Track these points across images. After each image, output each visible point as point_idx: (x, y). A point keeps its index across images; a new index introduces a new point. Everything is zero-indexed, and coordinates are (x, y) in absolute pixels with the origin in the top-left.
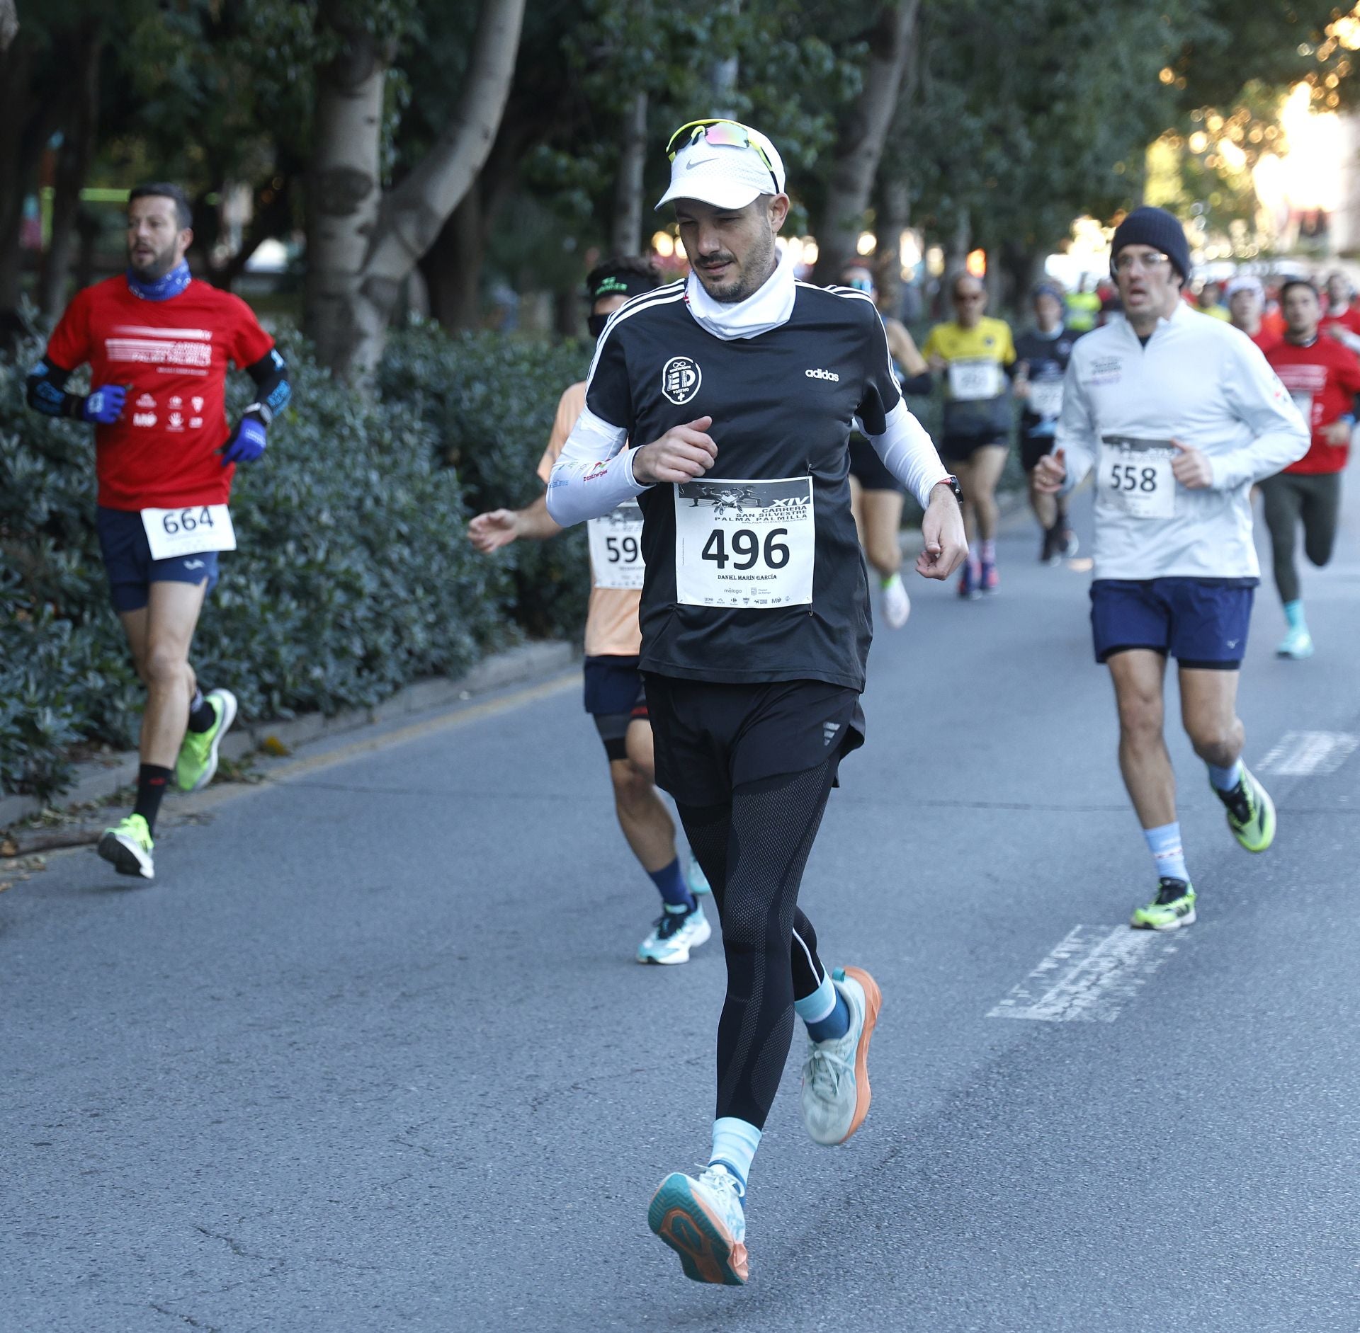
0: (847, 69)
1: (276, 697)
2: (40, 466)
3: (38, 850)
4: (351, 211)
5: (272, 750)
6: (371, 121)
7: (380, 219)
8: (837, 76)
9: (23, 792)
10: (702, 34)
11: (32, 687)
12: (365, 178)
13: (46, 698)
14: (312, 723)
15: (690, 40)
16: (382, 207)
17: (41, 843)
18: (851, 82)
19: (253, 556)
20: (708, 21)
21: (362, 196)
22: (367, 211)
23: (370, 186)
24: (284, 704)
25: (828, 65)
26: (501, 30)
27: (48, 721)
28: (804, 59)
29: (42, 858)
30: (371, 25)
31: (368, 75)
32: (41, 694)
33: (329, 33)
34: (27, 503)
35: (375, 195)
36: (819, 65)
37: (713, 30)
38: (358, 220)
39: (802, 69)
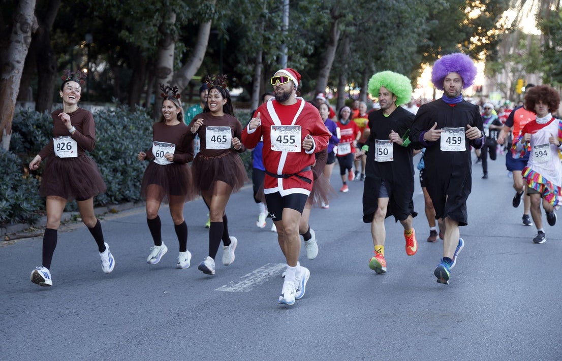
0: (309, 47)
1: (113, 198)
2: (44, 138)
3: (17, 239)
4: (166, 78)
5: (112, 212)
6: (171, 56)
7: (173, 80)
8: (307, 48)
9: (24, 223)
10: (272, 38)
11: (21, 196)
12: (169, 70)
13: (26, 199)
14: (129, 205)
15: (269, 39)
16: (174, 77)
17: (18, 237)
18: (310, 50)
19: (109, 162)
20: (273, 35)
21: (169, 74)
22: (170, 78)
23: (171, 71)
24: (116, 200)
25: (304, 46)
26: (204, 34)
27: (25, 205)
28: (299, 44)
29: (16, 241)
30: (168, 31)
31: (170, 44)
32: (24, 198)
33: (159, 34)
34: (40, 147)
35: (172, 74)
36: (302, 46)
37: (275, 37)
38: (167, 80)
39: (298, 46)
